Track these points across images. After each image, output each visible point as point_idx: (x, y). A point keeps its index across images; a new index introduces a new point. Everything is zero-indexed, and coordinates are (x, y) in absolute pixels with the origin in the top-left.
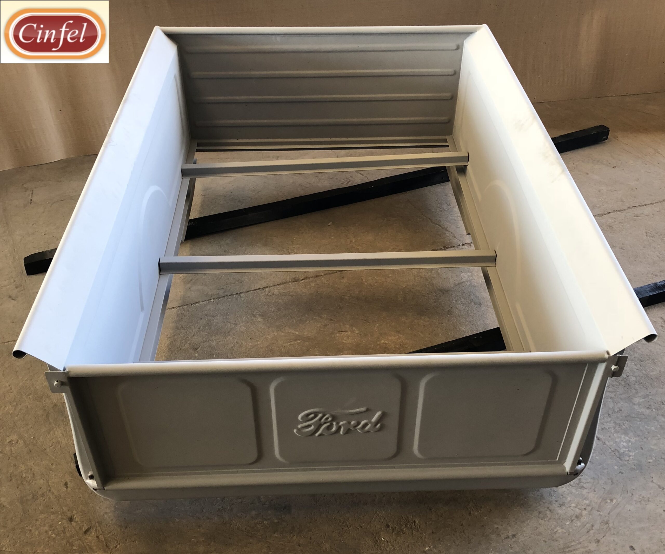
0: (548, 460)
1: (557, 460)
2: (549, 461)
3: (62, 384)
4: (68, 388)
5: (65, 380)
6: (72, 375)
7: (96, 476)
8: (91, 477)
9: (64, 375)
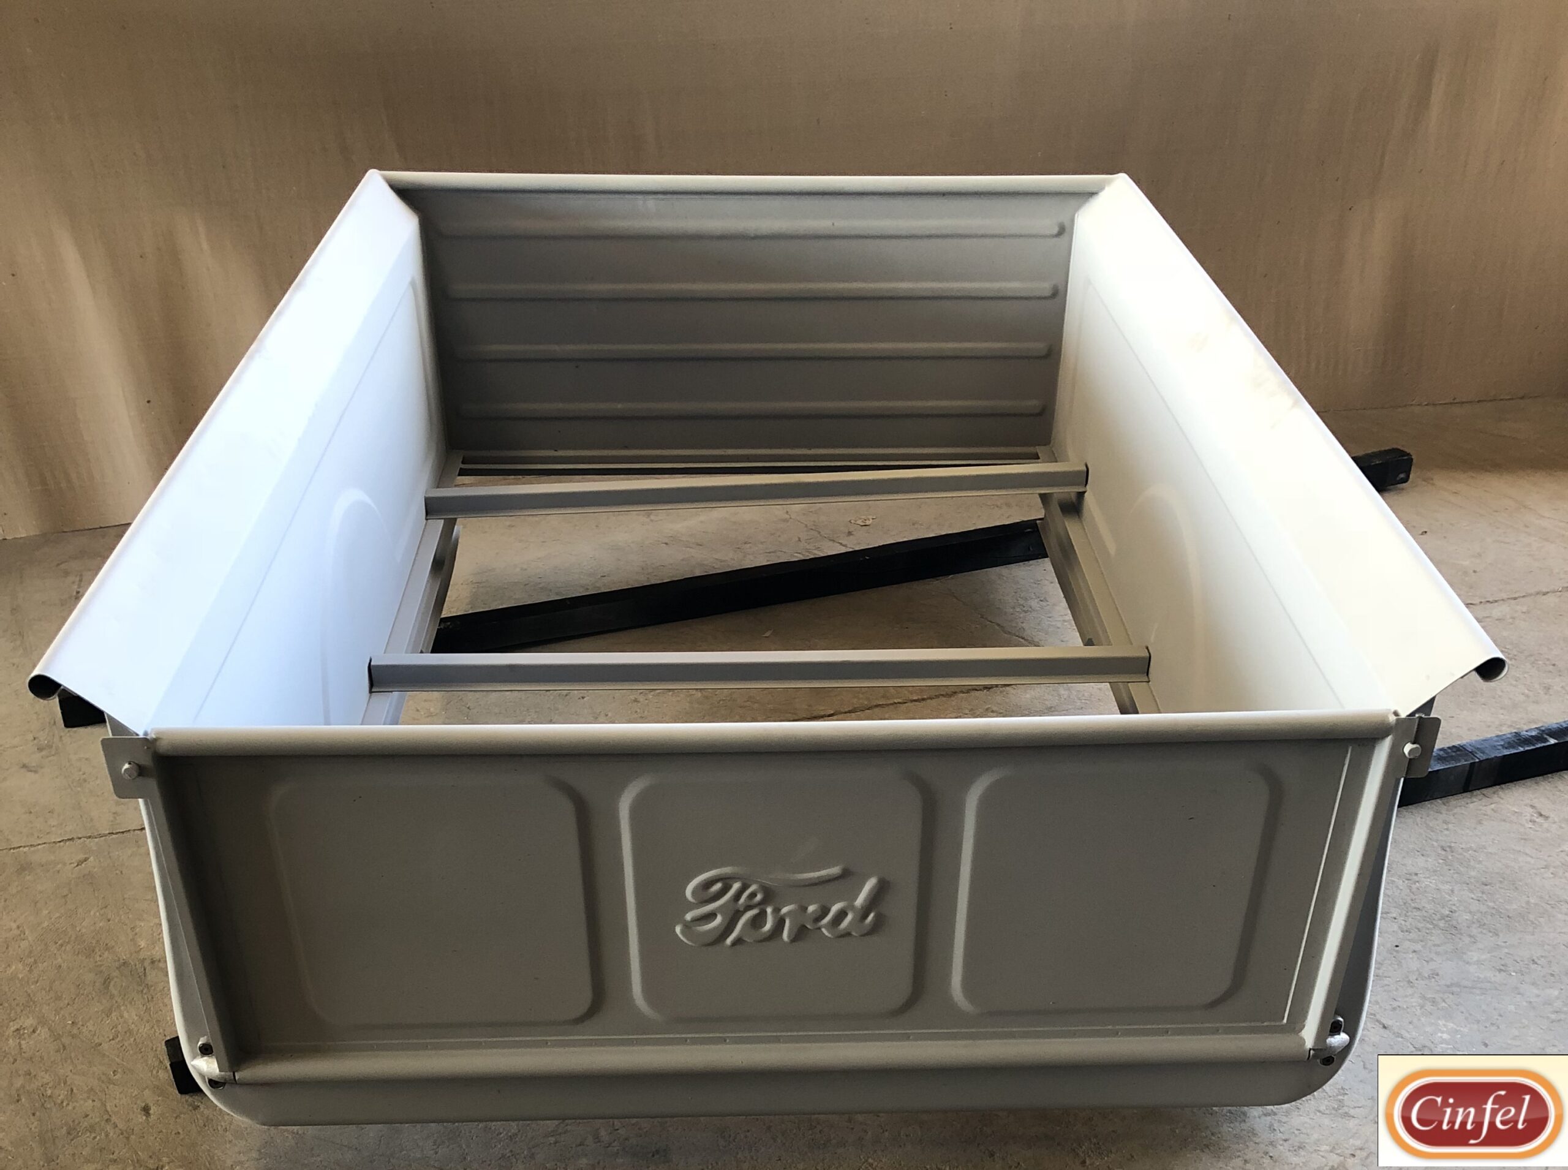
0: (1263, 1023)
1: (1285, 1021)
2: (1265, 1024)
3: (141, 771)
4: (152, 784)
5: (146, 761)
6: (163, 747)
7: (219, 1046)
8: (206, 1050)
9: (146, 747)
